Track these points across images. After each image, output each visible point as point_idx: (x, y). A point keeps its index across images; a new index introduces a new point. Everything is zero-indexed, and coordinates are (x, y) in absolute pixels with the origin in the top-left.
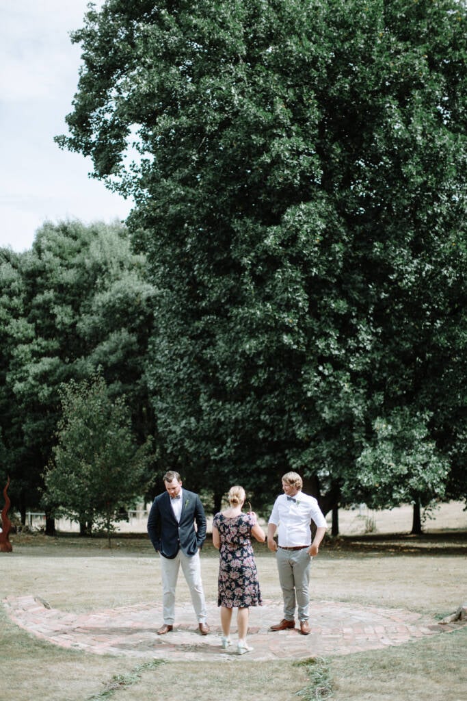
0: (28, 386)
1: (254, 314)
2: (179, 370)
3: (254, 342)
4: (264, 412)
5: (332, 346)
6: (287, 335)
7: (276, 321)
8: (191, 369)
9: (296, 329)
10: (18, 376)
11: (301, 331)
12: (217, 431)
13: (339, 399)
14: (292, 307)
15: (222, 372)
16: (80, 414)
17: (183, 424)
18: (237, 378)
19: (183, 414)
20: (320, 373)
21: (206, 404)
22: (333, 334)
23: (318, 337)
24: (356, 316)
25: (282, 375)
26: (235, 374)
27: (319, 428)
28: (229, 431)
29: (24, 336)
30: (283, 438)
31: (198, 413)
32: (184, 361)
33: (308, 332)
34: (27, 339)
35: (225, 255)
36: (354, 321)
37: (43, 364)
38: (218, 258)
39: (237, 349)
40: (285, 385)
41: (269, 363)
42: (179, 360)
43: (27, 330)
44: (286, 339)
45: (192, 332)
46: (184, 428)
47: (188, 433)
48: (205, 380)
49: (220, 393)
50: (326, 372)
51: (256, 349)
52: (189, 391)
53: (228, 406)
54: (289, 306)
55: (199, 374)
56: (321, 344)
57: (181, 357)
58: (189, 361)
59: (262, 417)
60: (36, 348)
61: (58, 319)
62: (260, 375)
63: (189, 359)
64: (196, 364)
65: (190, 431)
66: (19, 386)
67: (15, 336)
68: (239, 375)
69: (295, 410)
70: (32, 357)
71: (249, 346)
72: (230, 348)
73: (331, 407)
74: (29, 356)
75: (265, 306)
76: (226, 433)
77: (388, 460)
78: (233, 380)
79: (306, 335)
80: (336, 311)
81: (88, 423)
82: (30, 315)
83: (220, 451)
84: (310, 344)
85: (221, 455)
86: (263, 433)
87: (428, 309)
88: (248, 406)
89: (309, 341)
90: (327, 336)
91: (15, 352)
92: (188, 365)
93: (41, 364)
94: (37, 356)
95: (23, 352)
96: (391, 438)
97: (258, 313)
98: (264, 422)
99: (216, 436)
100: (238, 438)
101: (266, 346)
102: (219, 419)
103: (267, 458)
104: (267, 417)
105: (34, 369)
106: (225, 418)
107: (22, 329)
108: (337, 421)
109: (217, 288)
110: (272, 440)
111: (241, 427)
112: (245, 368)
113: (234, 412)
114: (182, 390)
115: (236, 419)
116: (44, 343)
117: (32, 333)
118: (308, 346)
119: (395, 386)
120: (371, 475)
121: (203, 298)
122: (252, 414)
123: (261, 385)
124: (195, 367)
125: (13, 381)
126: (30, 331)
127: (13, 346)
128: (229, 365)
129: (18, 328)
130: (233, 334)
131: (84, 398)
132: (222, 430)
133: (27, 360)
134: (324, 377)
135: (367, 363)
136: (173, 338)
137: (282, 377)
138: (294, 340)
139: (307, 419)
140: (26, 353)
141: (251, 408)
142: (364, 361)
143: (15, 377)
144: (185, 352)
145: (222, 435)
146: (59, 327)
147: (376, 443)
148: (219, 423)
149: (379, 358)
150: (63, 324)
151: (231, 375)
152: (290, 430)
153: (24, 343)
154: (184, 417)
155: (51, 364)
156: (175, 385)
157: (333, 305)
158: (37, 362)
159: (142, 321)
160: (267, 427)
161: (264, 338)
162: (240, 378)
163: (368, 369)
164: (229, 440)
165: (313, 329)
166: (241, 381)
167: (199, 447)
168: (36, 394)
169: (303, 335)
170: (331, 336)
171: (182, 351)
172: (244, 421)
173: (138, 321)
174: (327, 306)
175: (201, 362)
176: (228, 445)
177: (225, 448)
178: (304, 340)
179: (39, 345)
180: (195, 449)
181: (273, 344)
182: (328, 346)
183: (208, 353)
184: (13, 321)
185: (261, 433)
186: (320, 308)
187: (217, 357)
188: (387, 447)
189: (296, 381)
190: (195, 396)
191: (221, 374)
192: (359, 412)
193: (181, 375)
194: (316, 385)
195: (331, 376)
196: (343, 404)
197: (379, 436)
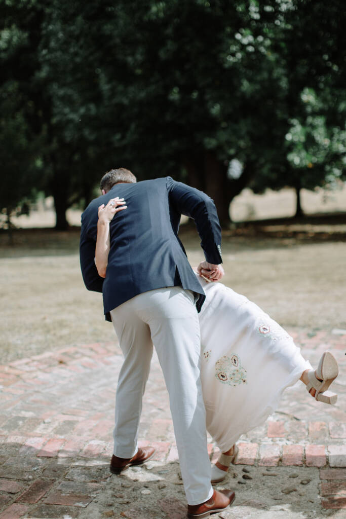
2: (76, 54)
3: (162, 5)
5: (252, 8)
8: (89, 50)
12: (119, 116)
13: (260, 70)
17: (82, 110)
18: (140, 54)
19: (81, 100)
20: (238, 42)
21: (107, 87)
26: (139, 52)
27: (237, 105)
28: (133, 115)
30: (192, 120)
31: (97, 99)
32: (81, 43)
39: (141, 18)
40: (197, 58)
41: (180, 32)
42: (74, 42)
46: (84, 115)
47: (87, 120)
48: (103, 62)
49: (123, 75)
50: (245, 41)
51: (165, 13)
53: (131, 89)
56: (240, 9)
57: (77, 38)
58: (86, 42)
63: (86, 40)
65: (91, 118)
68: (143, 51)
69: (208, 85)
72: (133, 18)
73: (251, 80)
76: (129, 118)
77: (320, 136)
78: (135, 58)
83: (123, 137)
84: (227, 7)
85: (124, 142)
86: (171, 116)
92: (85, 46)
96: (322, 113)
98: (172, 102)
99: (118, 122)
100: (143, 122)
102: (123, 103)
103: (174, 143)
110: (180, 123)
112: (149, 43)
115: (141, 101)
118: (224, 9)
120: (304, 154)
122: (158, 96)
123: (170, 58)
132: (124, 116)
134: (241, 47)
136: (67, 19)
137: (193, 48)
141: (156, 89)
144: (80, 33)
145: (124, 121)
147: (305, 117)
148: (121, 107)
149: (302, 25)
151: (133, 54)
154: (82, 104)
156: (71, 70)
160: (175, 110)
162: (145, 53)
166: (146, 57)
171: (77, 32)
172: (148, 103)
175: (100, 42)
176: (132, 130)
177: (128, 133)
180: (96, 137)
181: (186, 7)
182: (247, 8)
183: (108, 28)
185: (168, 115)
187: (116, 32)
188: (320, 121)
189: (211, 52)
192: (284, 83)
193: (78, 60)
194: (233, 55)
195: (250, 44)
196: (265, 75)
197: (309, 109)
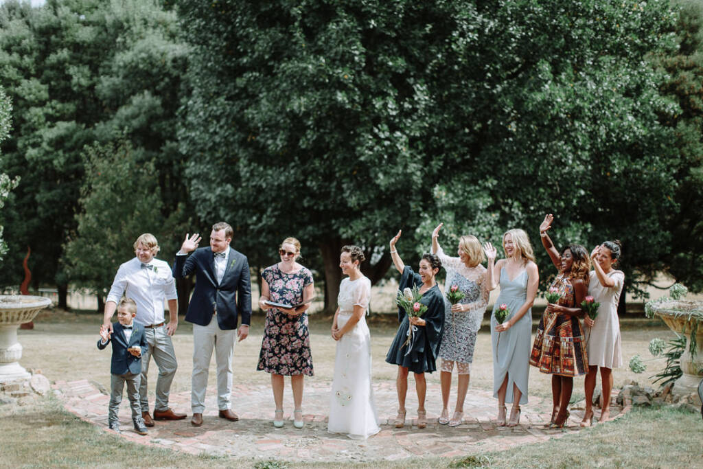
0: (42, 152)
1: (306, 69)
2: (215, 133)
3: (303, 100)
4: (310, 178)
5: (389, 106)
6: (341, 92)
7: (330, 77)
8: (229, 131)
9: (351, 86)
10: (31, 141)
11: (356, 89)
12: (256, 198)
13: (396, 164)
14: (347, 62)
15: (262, 135)
16: (106, 179)
17: (218, 191)
18: (281, 140)
19: (218, 180)
20: (376, 136)
21: (245, 169)
22: (392, 93)
23: (375, 96)
24: (414, 76)
25: (333, 137)
26: (279, 137)
27: (372, 196)
28: (270, 199)
29: (36, 98)
30: (330, 207)
31: (235, 179)
32: (222, 123)
33: (364, 89)
34: (40, 101)
35: (271, 6)
36: (411, 81)
37: (59, 129)
38: (263, 9)
39: (283, 107)
40: (336, 148)
41: (319, 123)
42: (215, 122)
43: (39, 91)
44: (340, 97)
45: (230, 91)
46: (220, 195)
48: (243, 143)
49: (261, 157)
50: (382, 136)
51: (306, 107)
52: (225, 156)
53: (270, 172)
54: (345, 60)
55: (236, 137)
56: (378, 104)
57: (218, 118)
58: (226, 123)
59: (308, 183)
60: (50, 111)
61: (75, 80)
62: (309, 137)
63: (227, 120)
64: (234, 126)
65: (227, 199)
66: (31, 153)
67: (27, 97)
68: (284, 137)
69: (346, 175)
70: (46, 121)
71: (299, 104)
72: (275, 106)
73: (385, 173)
74: (43, 119)
75: (318, 60)
76: (266, 201)
77: (449, 231)
78: (276, 143)
79: (362, 93)
80: (393, 70)
81: (115, 189)
82: (43, 77)
83: (259, 220)
84: (366, 104)
85: (260, 225)
86: (308, 201)
87: (489, 70)
88: (292, 172)
89: (365, 100)
90: (384, 95)
91: (27, 116)
92: (226, 127)
93: (55, 128)
94: (52, 120)
95: (36, 115)
96: (451, 208)
97: (310, 66)
98: (309, 188)
99: (255, 204)
100: (279, 206)
101: (318, 103)
102: (261, 186)
103: (310, 228)
104: (314, 183)
105: (48, 134)
106: (267, 184)
107: (34, 90)
108: (393, 189)
109: (263, 42)
110: (318, 209)
111: (284, 194)
112: (290, 130)
113: (276, 177)
114: (218, 155)
115: (279, 185)
116: (59, 106)
117: (45, 95)
118: (363, 105)
119: (453, 153)
121: (245, 53)
122: (297, 181)
123: (309, 147)
124: (233, 129)
125: (25, 147)
126: (42, 92)
127: (24, 109)
128: (273, 127)
129: (30, 89)
130: (278, 93)
131: (110, 162)
132: (261, 198)
133: (40, 124)
134: (379, 141)
135: (425, 127)
136: (208, 99)
137: (332, 139)
138: (348, 99)
139: (359, 187)
140: (39, 117)
141: (295, 174)
142: (421, 125)
143: (27, 142)
144: (222, 113)
145: (260, 204)
146: (75, 89)
147: (436, 212)
148: (259, 190)
149: (438, 122)
150: (80, 86)
151: (274, 138)
152: (339, 197)
153: (37, 106)
154: (219, 184)
155: (67, 129)
156: (210, 149)
157: (390, 64)
158: (51, 127)
159: (167, 84)
160: (313, 195)
161: (317, 96)
162: (285, 140)
163: (425, 134)
164: (270, 210)
165: (370, 88)
166: (285, 143)
167: (235, 216)
168: (51, 161)
169: (359, 93)
170: (389, 95)
171: (218, 113)
172: (287, 187)
173: (162, 84)
174: (383, 64)
175: (241, 124)
176: (268, 213)
177: (265, 216)
178: (359, 98)
179: (53, 108)
180: (231, 218)
181: (326, 102)
182: (385, 106)
183: (250, 112)
184: (24, 82)
185: (305, 201)
186: (376, 66)
187: (259, 117)
188: (449, 216)
189: (349, 143)
190: (232, 161)
191: (262, 137)
192: (417, 178)
193: (217, 139)
194: (371, 149)
195: (387, 139)
196: (400, 169)
197: (439, 205)
